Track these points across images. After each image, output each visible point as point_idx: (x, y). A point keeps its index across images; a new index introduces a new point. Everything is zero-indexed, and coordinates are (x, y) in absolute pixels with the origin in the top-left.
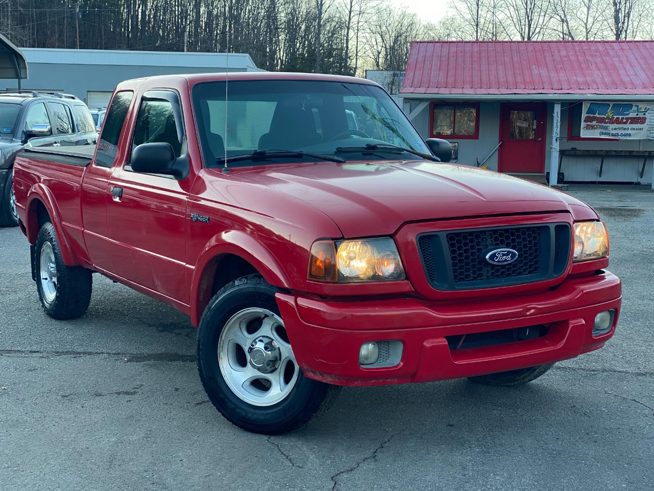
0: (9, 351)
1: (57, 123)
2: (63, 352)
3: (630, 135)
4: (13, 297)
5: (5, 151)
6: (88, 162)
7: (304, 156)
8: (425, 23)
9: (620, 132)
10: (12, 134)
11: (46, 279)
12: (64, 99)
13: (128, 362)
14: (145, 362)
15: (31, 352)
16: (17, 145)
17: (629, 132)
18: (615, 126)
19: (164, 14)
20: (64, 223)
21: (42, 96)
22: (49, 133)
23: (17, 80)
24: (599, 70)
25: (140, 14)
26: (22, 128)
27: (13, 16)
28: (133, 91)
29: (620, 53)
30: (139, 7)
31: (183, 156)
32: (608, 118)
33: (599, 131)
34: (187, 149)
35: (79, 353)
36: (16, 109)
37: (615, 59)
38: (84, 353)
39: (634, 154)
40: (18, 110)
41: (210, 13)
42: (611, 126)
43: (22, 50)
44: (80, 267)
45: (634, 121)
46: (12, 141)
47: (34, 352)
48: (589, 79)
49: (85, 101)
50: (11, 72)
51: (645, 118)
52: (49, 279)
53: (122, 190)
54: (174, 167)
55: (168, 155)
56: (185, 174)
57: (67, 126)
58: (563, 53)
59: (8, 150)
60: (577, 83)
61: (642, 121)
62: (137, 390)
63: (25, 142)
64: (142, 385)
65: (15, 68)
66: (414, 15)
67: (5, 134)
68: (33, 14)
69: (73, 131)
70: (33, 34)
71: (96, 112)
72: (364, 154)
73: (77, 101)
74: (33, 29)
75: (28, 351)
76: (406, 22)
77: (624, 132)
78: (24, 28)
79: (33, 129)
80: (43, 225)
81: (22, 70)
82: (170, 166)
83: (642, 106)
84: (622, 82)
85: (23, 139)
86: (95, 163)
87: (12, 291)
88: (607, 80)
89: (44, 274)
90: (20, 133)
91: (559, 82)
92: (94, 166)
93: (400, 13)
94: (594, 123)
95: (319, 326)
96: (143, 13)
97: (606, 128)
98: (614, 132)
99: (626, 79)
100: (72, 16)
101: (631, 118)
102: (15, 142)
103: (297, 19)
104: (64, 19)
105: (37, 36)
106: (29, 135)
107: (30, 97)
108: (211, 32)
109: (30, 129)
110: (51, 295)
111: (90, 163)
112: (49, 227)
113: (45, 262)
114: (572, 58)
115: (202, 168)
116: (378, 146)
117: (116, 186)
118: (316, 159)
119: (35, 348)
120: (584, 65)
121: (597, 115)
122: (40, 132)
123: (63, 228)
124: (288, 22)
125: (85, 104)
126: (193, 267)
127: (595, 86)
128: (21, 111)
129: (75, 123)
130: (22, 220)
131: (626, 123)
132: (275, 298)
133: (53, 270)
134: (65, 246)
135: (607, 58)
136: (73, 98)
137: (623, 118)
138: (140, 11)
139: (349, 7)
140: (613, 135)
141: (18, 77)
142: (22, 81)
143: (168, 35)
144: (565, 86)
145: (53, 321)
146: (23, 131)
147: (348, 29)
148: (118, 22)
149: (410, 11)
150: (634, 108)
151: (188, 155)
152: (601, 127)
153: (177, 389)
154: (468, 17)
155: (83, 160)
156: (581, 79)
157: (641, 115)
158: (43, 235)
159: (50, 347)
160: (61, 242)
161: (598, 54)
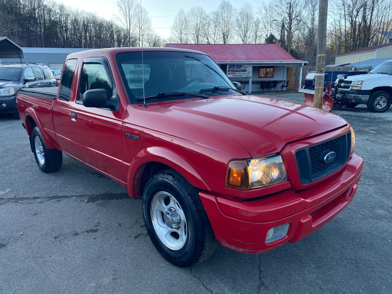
0: (22, 199)
1: (38, 76)
2: (51, 197)
3: (242, 76)
4: (23, 159)
5: (16, 88)
6: (55, 97)
7: (185, 95)
8: (163, 39)
9: (239, 75)
10: (18, 81)
11: (39, 153)
12: (39, 66)
13: (87, 202)
14: (97, 202)
15: (35, 198)
16: (21, 85)
17: (242, 75)
18: (237, 73)
19: (74, 36)
20: (44, 128)
21: (30, 65)
22: (35, 80)
23: (20, 59)
24: (229, 54)
25: (65, 36)
26: (22, 78)
27: (18, 36)
28: (77, 59)
29: (235, 48)
30: (65, 34)
31: (114, 97)
32: (235, 70)
33: (232, 75)
34: (116, 92)
35: (60, 197)
36: (20, 70)
37: (234, 50)
38: (63, 197)
39: (242, 82)
40: (20, 71)
41: (90, 36)
42: (236, 73)
43: (22, 48)
44: (55, 150)
45: (243, 71)
46: (19, 84)
47: (36, 198)
48: (227, 57)
49: (48, 66)
50: (17, 56)
51: (246, 70)
52: (40, 153)
53: (76, 115)
54: (110, 104)
55: (105, 96)
56: (117, 108)
57: (42, 76)
58: (217, 48)
59: (17, 87)
60: (224, 58)
61: (245, 71)
62: (98, 228)
63: (24, 84)
64: (99, 223)
65: (18, 54)
66: (159, 36)
67: (15, 81)
68: (25, 36)
69: (45, 78)
70: (27, 43)
71: (53, 70)
72: (213, 92)
73: (45, 66)
74: (26, 41)
75: (32, 197)
76: (157, 39)
77: (240, 75)
78: (23, 41)
79: (28, 78)
80: (34, 128)
81: (22, 55)
82: (107, 102)
83: (246, 66)
84: (237, 58)
85: (24, 83)
86: (58, 99)
87: (23, 155)
88: (232, 57)
89: (37, 151)
90: (22, 80)
91: (217, 58)
92: (58, 100)
93: (155, 36)
94: (231, 72)
95: (239, 219)
96: (67, 36)
97: (234, 74)
98: (237, 75)
99: (238, 57)
100: (41, 37)
101: (242, 70)
102: (20, 84)
103: (121, 38)
104: (37, 38)
105: (28, 43)
106: (26, 81)
107: (25, 65)
108: (91, 42)
109: (26, 78)
110: (42, 161)
111: (56, 98)
112: (37, 129)
113: (37, 145)
114: (220, 50)
115: (128, 104)
116: (220, 88)
117: (72, 112)
118: (192, 96)
119: (36, 195)
120: (224, 52)
121: (232, 69)
122: (31, 79)
123: (45, 131)
124: (117, 38)
125: (48, 68)
126: (129, 165)
127: (229, 59)
128: (21, 71)
129: (45, 75)
130: (23, 123)
131: (240, 72)
132: (199, 196)
133: (42, 150)
134: (47, 139)
135: (231, 50)
136: (43, 65)
137: (240, 70)
138: (65, 35)
139: (139, 33)
140: (237, 76)
141: (20, 57)
142: (22, 59)
143: (76, 43)
144: (220, 59)
145: (45, 174)
146: (23, 79)
147: (139, 40)
148: (58, 38)
149: (158, 35)
150: (243, 67)
151: (118, 96)
152: (233, 73)
153: (120, 225)
154: (178, 37)
155: (51, 96)
156: (224, 57)
157: (245, 69)
158: (34, 133)
159: (44, 194)
160: (44, 138)
161: (228, 48)
